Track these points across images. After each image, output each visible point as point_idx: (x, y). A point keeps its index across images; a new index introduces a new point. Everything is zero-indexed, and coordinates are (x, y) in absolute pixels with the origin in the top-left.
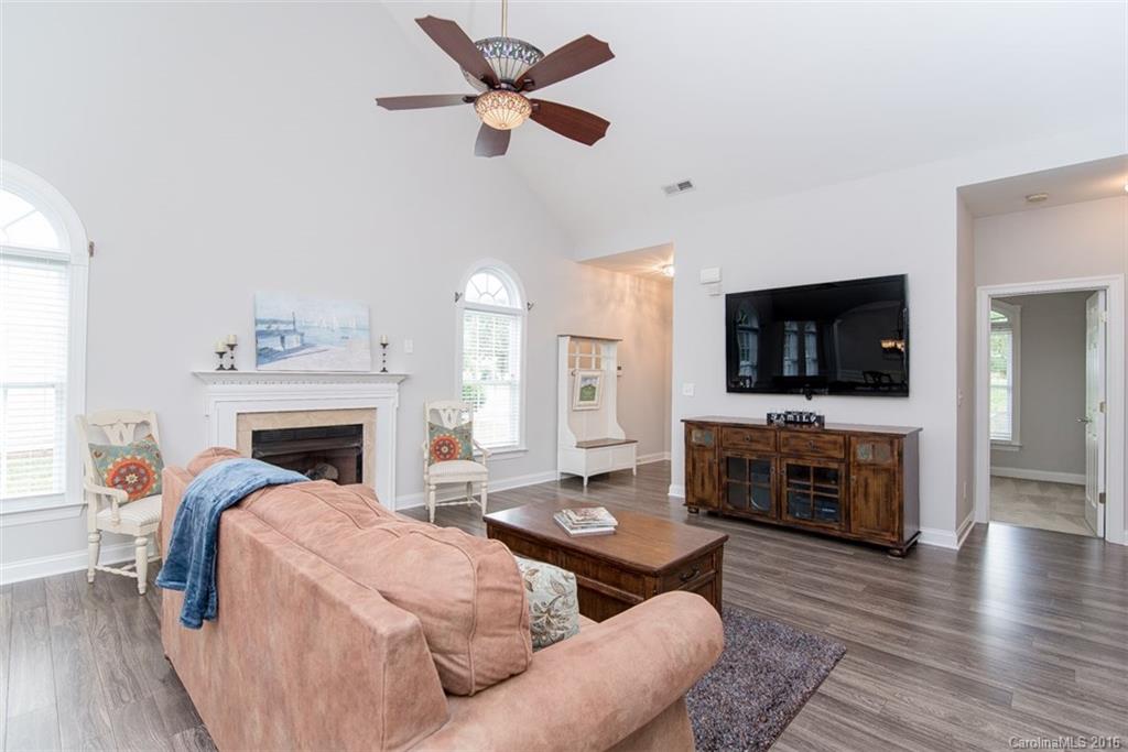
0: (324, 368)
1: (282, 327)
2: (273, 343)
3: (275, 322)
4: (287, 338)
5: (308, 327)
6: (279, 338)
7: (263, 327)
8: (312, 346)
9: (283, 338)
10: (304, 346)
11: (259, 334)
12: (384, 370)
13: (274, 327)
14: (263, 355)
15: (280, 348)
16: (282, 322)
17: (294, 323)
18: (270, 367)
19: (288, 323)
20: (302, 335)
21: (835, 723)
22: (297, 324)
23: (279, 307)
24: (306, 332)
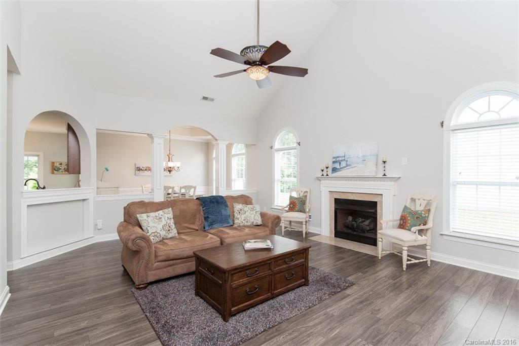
0: (354, 175)
1: (340, 159)
2: (337, 165)
3: (338, 157)
4: (341, 163)
5: (350, 158)
6: (339, 164)
7: (334, 160)
8: (350, 165)
9: (340, 163)
10: (347, 165)
11: (334, 162)
12: (385, 175)
13: (338, 159)
14: (334, 170)
15: (339, 167)
16: (340, 157)
17: (344, 156)
18: (335, 174)
19: (343, 157)
20: (347, 161)
21: (137, 335)
22: (346, 157)
23: (340, 152)
24: (349, 160)
